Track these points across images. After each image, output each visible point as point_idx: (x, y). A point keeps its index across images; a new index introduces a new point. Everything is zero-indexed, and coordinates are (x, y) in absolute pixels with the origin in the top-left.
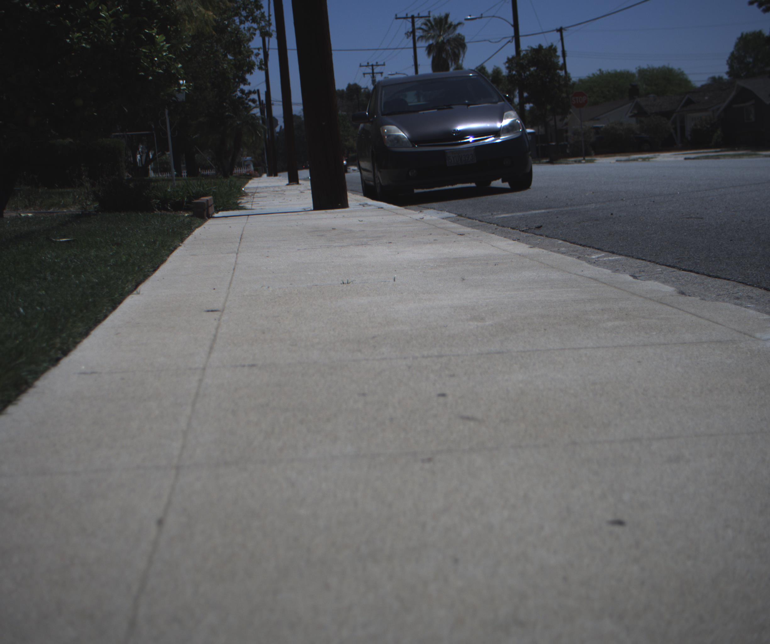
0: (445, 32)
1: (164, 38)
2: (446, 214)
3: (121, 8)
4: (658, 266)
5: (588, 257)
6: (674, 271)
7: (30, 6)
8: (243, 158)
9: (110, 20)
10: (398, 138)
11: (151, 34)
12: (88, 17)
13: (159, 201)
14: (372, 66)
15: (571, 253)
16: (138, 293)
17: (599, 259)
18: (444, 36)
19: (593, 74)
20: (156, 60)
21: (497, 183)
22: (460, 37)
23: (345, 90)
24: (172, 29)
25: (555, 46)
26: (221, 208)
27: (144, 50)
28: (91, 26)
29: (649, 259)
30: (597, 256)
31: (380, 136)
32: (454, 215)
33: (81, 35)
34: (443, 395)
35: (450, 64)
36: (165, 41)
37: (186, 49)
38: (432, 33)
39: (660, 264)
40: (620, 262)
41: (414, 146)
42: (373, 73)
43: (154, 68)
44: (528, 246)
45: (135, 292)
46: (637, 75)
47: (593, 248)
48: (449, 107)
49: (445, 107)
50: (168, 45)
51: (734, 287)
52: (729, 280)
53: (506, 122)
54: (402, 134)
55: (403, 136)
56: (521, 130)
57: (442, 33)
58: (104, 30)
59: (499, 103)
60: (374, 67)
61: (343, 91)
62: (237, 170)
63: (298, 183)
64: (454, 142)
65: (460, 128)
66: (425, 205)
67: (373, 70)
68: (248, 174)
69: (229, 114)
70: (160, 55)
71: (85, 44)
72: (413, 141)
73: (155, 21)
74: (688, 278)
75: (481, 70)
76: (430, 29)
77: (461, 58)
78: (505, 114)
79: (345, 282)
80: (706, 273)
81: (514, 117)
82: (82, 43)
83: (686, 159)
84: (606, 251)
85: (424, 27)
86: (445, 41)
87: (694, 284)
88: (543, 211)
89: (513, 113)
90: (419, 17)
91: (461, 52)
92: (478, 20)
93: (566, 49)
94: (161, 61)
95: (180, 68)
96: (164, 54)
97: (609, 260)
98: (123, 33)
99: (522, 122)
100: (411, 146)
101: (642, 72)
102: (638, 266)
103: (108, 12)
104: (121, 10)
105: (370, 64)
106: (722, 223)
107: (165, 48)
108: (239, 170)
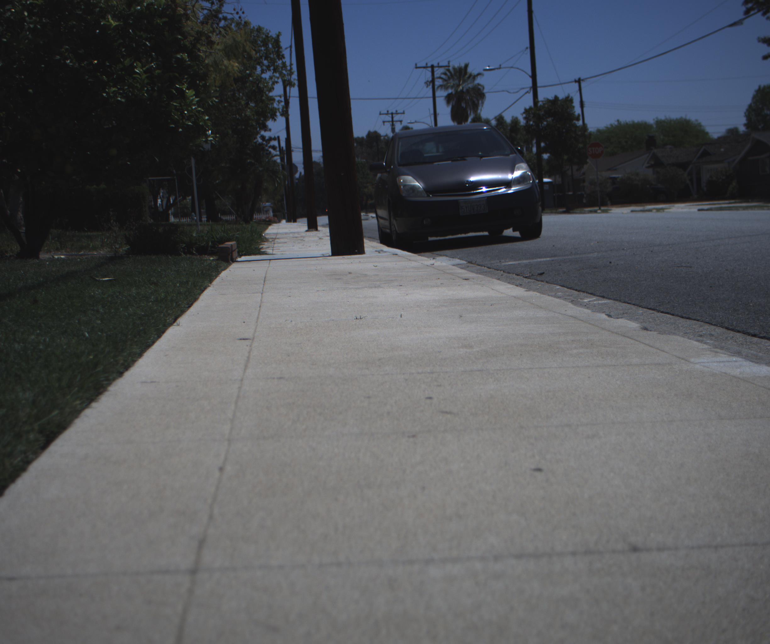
0: (464, 81)
1: (194, 93)
2: (457, 261)
3: (154, 64)
4: (641, 309)
5: (581, 301)
6: (653, 313)
7: (71, 62)
8: (262, 204)
9: (144, 76)
10: (413, 188)
11: (182, 89)
12: (123, 73)
13: (184, 245)
14: (392, 114)
15: (566, 297)
16: (178, 325)
17: (590, 303)
18: (464, 85)
19: (611, 125)
20: (185, 114)
21: (509, 232)
22: (480, 87)
23: (365, 137)
24: (201, 84)
25: (572, 97)
26: (244, 252)
27: (175, 104)
28: (126, 81)
29: (634, 303)
30: (589, 300)
31: (396, 186)
32: (465, 262)
33: (117, 90)
34: (430, 398)
35: (469, 112)
36: (194, 95)
37: (214, 102)
38: (452, 82)
39: (642, 307)
40: (608, 305)
41: (428, 196)
42: (393, 121)
43: (184, 120)
44: (524, 290)
45: (175, 324)
46: (655, 126)
47: (587, 293)
48: (463, 159)
49: (459, 159)
50: (197, 99)
51: (701, 326)
52: (698, 320)
53: (517, 174)
54: (417, 184)
55: (418, 186)
56: (531, 182)
57: (461, 83)
58: (138, 85)
59: (511, 156)
60: (394, 115)
61: (363, 138)
62: (257, 216)
63: (317, 230)
64: (467, 193)
65: (473, 179)
66: (438, 252)
67: (392, 118)
68: (268, 220)
69: (251, 161)
70: (190, 109)
71: (120, 98)
72: (428, 191)
73: (186, 77)
74: (663, 319)
75: (500, 119)
76: (449, 78)
77: (480, 108)
78: (517, 166)
79: (358, 317)
80: (679, 315)
81: (525, 169)
82: (117, 97)
83: (699, 210)
84: (598, 296)
85: (443, 76)
86: (465, 90)
87: (667, 324)
88: (548, 259)
89: (524, 165)
90: (439, 67)
91: (480, 102)
92: (496, 71)
93: (584, 99)
94: (191, 114)
95: (208, 120)
96: (194, 107)
97: (599, 303)
98: (156, 88)
99: (532, 173)
100: (426, 195)
101: (659, 123)
102: (623, 309)
103: (142, 68)
104: (154, 66)
105: (390, 112)
106: (708, 272)
107: (195, 102)
108: (259, 216)
